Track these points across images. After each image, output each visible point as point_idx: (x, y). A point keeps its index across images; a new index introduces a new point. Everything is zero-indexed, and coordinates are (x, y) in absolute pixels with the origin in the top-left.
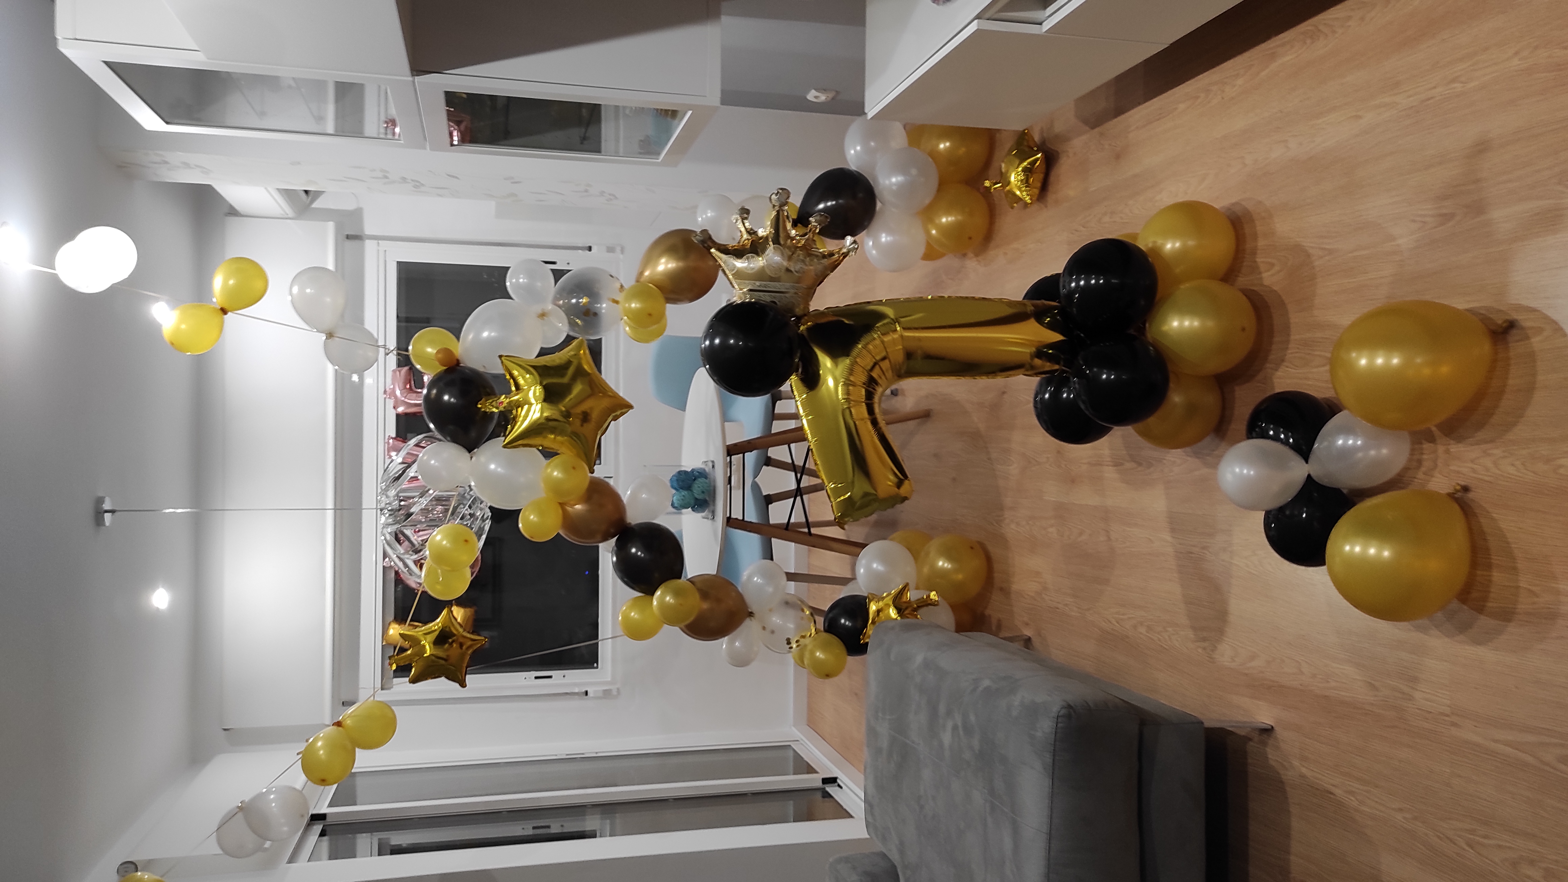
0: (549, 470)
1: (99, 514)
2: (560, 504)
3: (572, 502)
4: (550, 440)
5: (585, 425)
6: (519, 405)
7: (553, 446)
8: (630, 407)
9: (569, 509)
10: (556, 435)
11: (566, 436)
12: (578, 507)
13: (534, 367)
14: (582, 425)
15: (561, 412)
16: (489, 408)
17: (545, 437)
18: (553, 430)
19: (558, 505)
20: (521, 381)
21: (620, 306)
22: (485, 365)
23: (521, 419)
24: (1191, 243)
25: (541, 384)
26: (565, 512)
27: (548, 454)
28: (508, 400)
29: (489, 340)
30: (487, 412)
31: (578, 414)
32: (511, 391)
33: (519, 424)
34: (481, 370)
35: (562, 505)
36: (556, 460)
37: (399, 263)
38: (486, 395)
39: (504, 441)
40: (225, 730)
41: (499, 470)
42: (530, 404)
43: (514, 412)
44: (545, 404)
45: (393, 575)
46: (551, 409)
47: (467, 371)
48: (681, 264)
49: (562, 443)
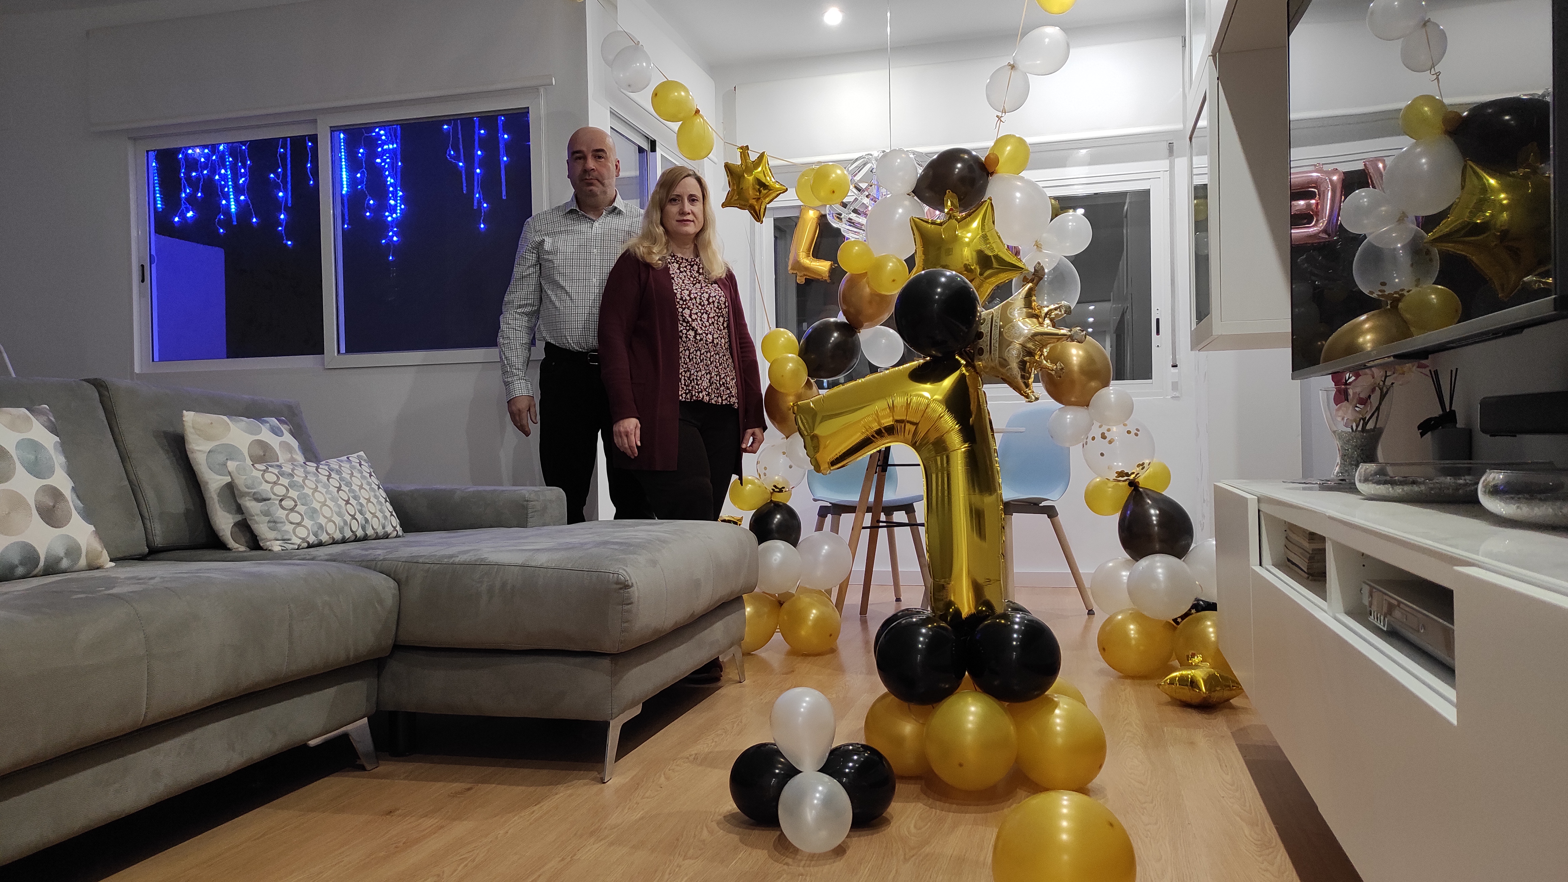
19: (867, 270)
24: (1060, 741)
37: (1147, 193)
40: (735, 88)
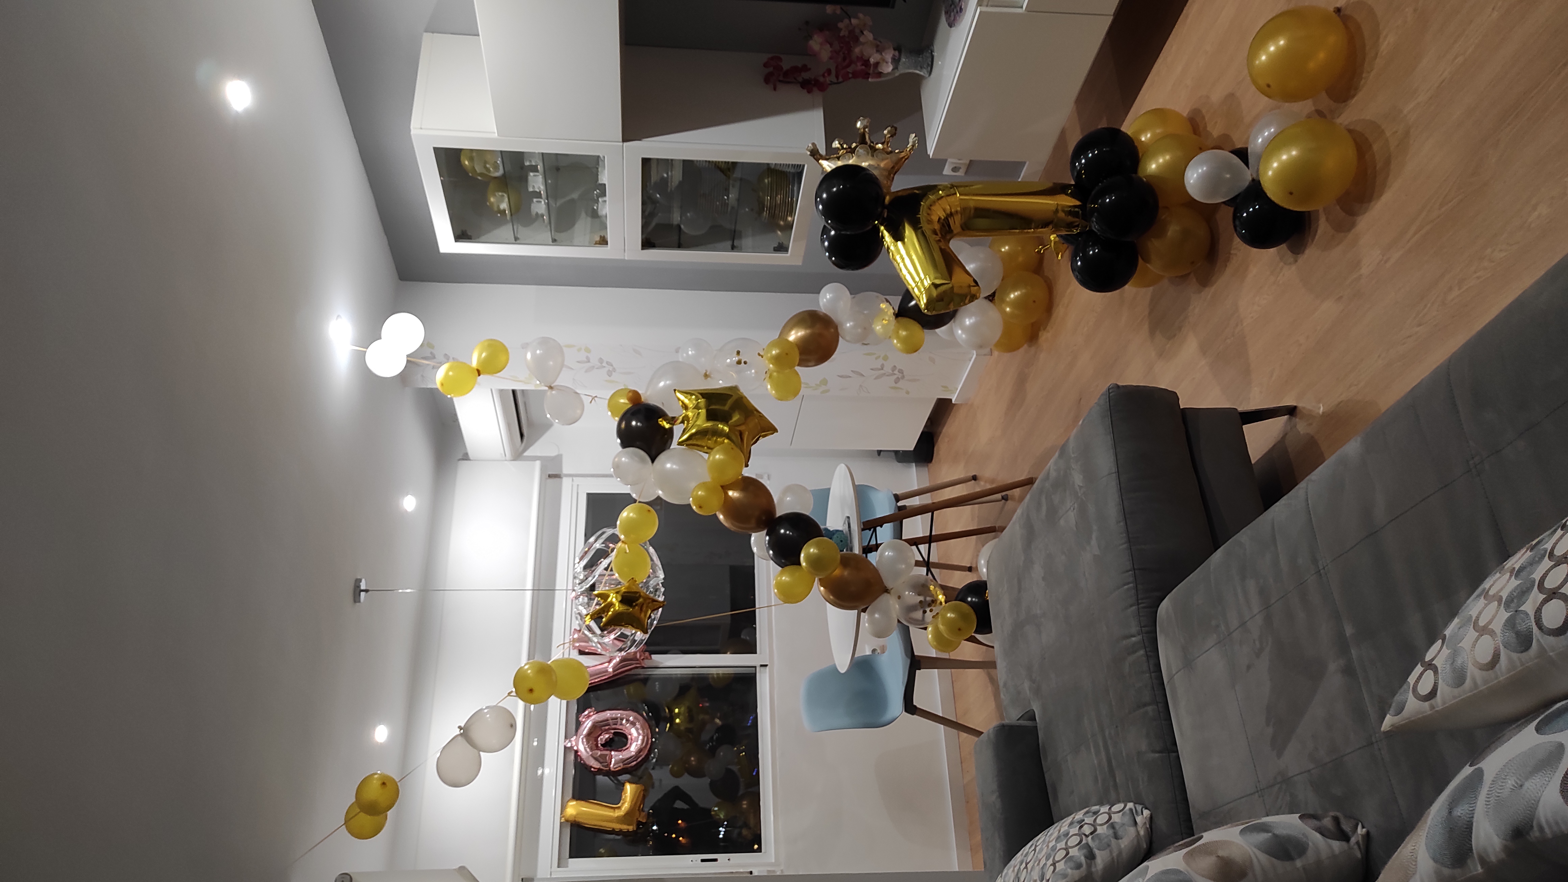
1: (357, 591)
3: (732, 487)
4: (709, 441)
8: (774, 430)
9: (728, 492)
10: (717, 438)
12: (735, 493)
16: (666, 424)
18: (715, 433)
19: (721, 488)
26: (726, 495)
27: (707, 450)
35: (723, 489)
37: (588, 494)
41: (674, 467)
45: (572, 757)
47: (648, 406)
48: (808, 331)
49: (720, 442)
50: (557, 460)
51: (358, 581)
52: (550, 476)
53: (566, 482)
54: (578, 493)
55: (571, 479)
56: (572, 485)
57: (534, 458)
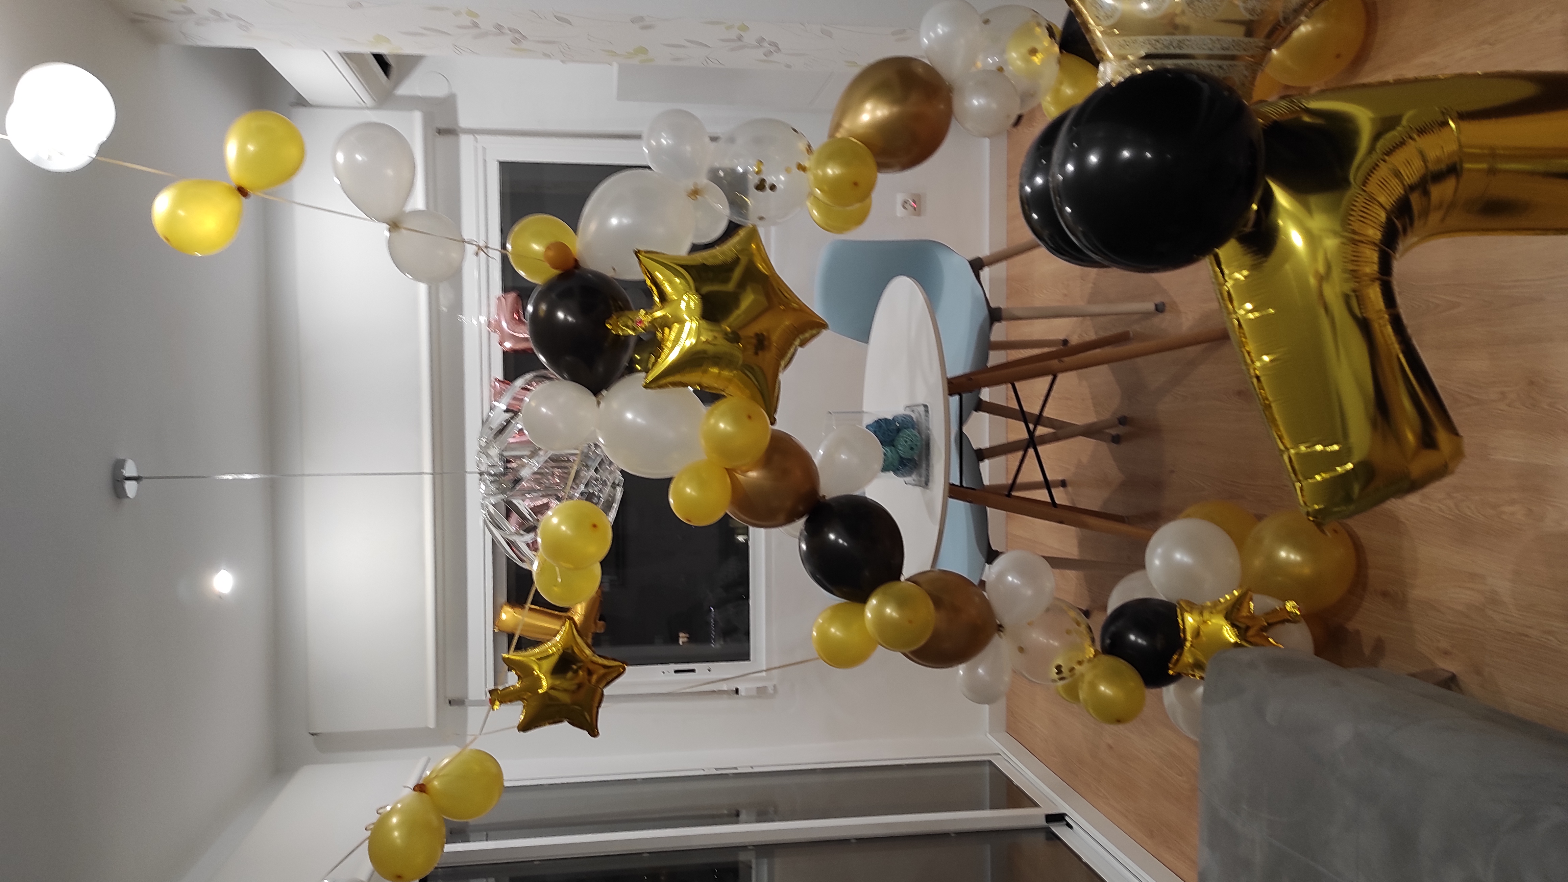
0: (712, 421)
1: (118, 482)
2: (726, 469)
3: (744, 468)
4: (713, 376)
5: (760, 353)
6: (665, 323)
7: (716, 385)
8: (825, 326)
9: (740, 477)
10: (721, 368)
11: (736, 369)
12: (753, 474)
13: (685, 267)
14: (756, 354)
15: (726, 333)
16: (622, 330)
17: (705, 372)
18: (718, 360)
19: (725, 470)
20: (668, 288)
21: (809, 176)
22: (615, 268)
23: (669, 344)
25: (698, 291)
26: (734, 482)
27: (709, 397)
28: (649, 318)
29: (620, 228)
30: (619, 335)
31: (751, 337)
32: (653, 302)
33: (666, 351)
34: (610, 274)
35: (730, 471)
36: (721, 406)
38: (617, 311)
39: (646, 378)
40: (312, 734)
41: (639, 420)
42: (682, 322)
43: (659, 335)
44: (703, 322)
46: (712, 331)
47: (590, 275)
49: (730, 380)
50: (448, 103)
51: (119, 464)
52: (440, 132)
53: (466, 142)
54: (485, 161)
55: (471, 137)
56: (476, 149)
57: (413, 102)
